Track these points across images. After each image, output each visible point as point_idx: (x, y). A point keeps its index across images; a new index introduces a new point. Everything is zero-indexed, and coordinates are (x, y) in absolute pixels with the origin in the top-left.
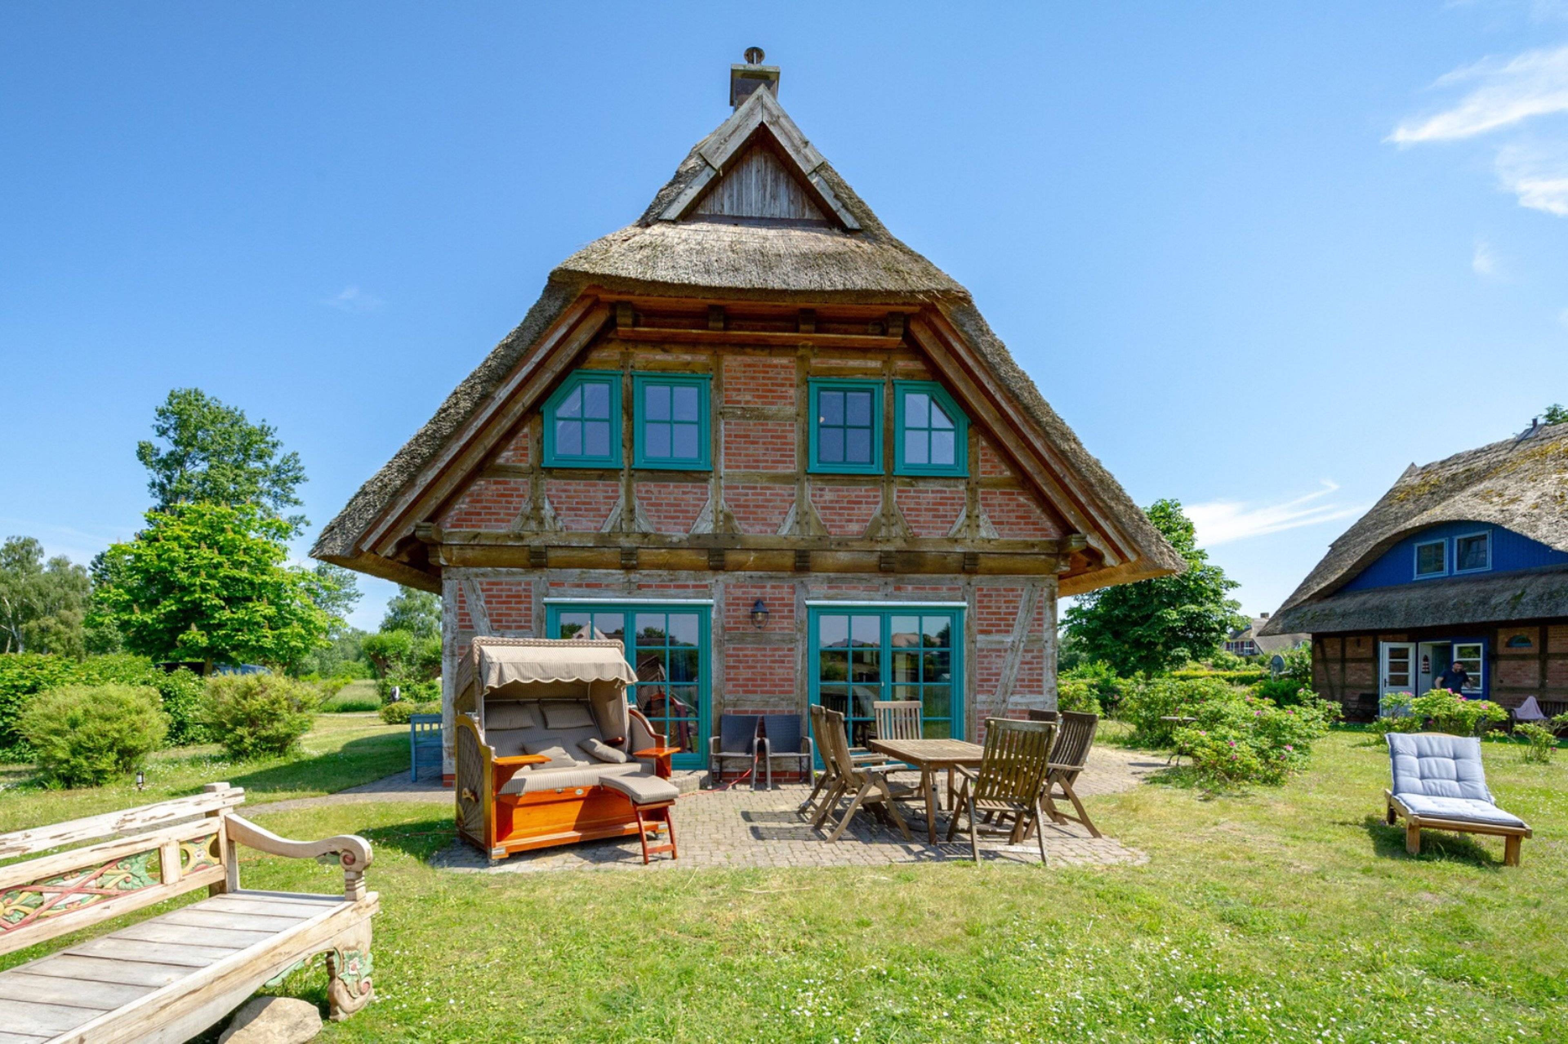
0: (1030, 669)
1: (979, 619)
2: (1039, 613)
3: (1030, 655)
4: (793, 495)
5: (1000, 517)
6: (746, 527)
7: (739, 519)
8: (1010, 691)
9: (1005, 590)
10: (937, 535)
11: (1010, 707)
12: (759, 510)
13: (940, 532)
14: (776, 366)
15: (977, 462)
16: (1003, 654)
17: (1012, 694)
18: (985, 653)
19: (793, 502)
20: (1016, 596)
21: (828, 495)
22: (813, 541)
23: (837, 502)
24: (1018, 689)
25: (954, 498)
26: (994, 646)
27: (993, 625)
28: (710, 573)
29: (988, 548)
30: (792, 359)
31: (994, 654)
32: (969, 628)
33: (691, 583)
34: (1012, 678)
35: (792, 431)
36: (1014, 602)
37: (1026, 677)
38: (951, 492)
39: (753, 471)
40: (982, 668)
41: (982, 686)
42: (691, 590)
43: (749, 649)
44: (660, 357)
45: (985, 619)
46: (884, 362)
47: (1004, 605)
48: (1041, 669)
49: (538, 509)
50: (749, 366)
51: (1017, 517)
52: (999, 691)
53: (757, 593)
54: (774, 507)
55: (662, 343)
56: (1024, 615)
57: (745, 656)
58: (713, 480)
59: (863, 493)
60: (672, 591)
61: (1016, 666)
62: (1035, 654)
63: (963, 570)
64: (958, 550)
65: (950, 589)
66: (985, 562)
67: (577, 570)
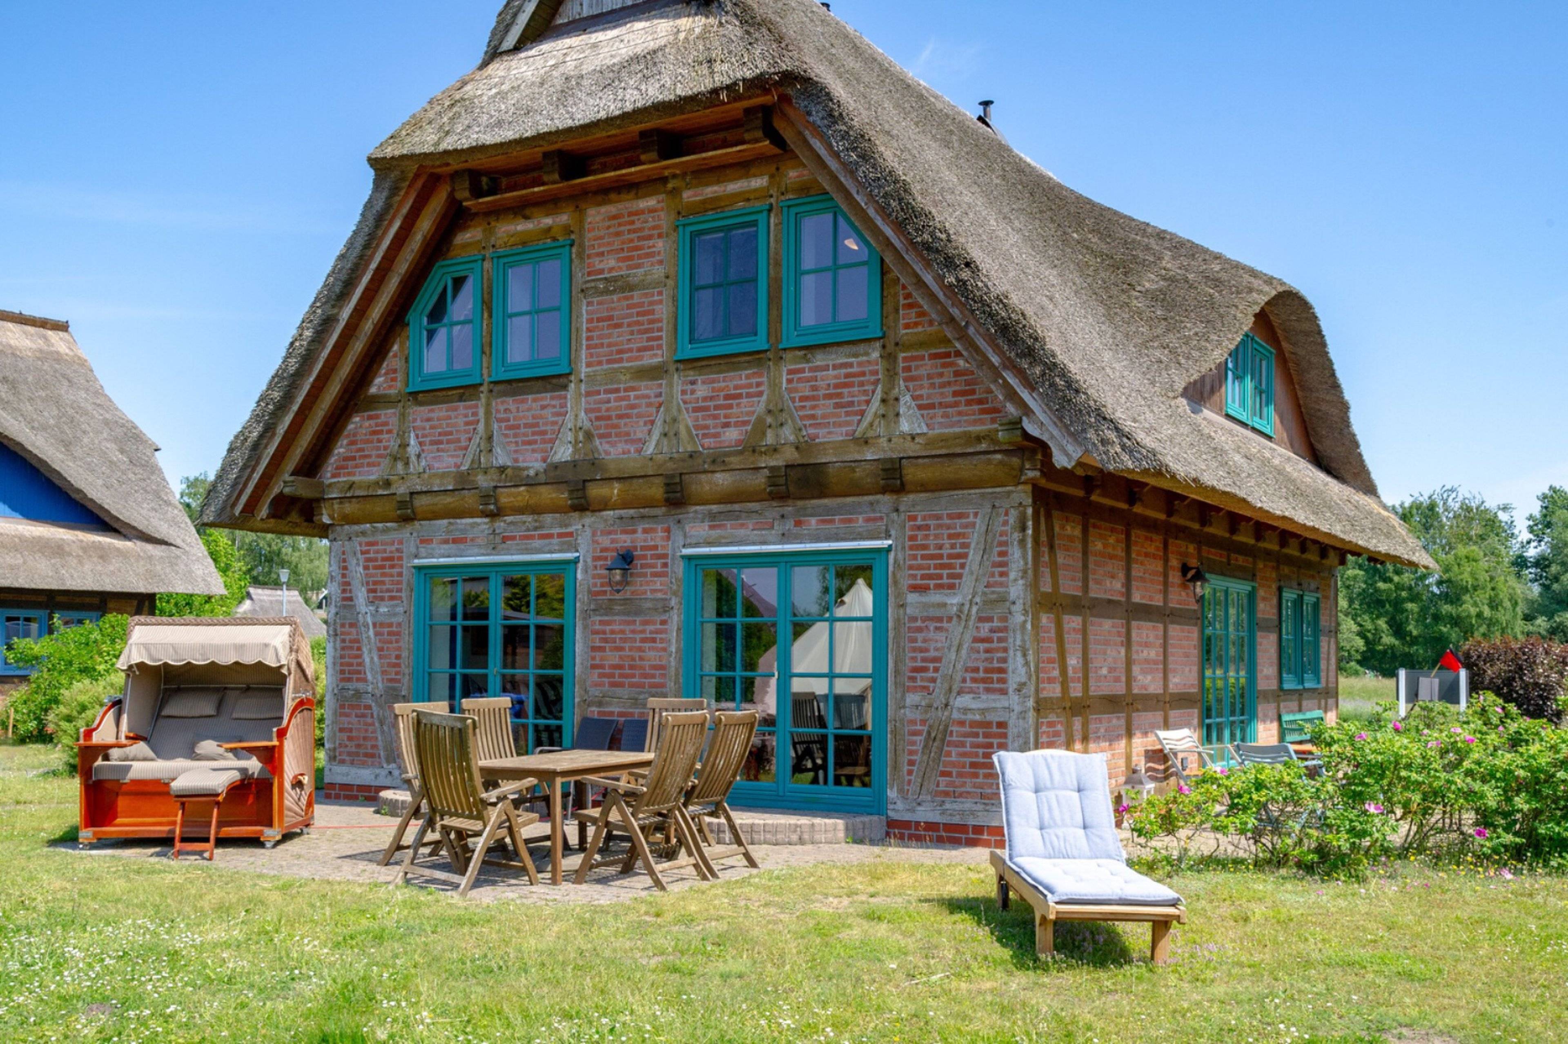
0: (987, 651)
1: (911, 567)
2: (1002, 554)
3: (987, 626)
4: (660, 395)
5: (929, 396)
6: (607, 447)
7: (601, 436)
8: (956, 687)
9: (950, 516)
10: (838, 435)
11: (956, 715)
12: (622, 422)
13: (844, 429)
14: (642, 212)
15: (897, 311)
16: (945, 625)
17: (959, 693)
18: (919, 624)
19: (660, 405)
20: (966, 526)
21: (702, 390)
22: (683, 460)
23: (711, 398)
24: (968, 684)
25: (863, 374)
26: (933, 613)
27: (930, 577)
28: (575, 515)
29: (913, 449)
30: (662, 197)
31: (932, 625)
32: (896, 583)
33: (556, 531)
34: (959, 666)
35: (661, 302)
36: (963, 535)
37: (982, 666)
38: (860, 364)
39: (616, 366)
40: (914, 650)
41: (913, 679)
42: (555, 541)
43: (617, 624)
44: (522, 226)
45: (919, 567)
46: (772, 176)
47: (947, 542)
48: (1005, 650)
49: (404, 446)
50: (614, 217)
51: (955, 394)
52: (939, 689)
53: (625, 541)
54: (639, 416)
55: (521, 209)
56: (978, 558)
57: (613, 632)
58: (572, 385)
59: (744, 382)
60: (537, 543)
61: (965, 646)
62: (996, 624)
63: (884, 491)
64: (869, 457)
65: (868, 520)
66: (911, 473)
67: (445, 522)
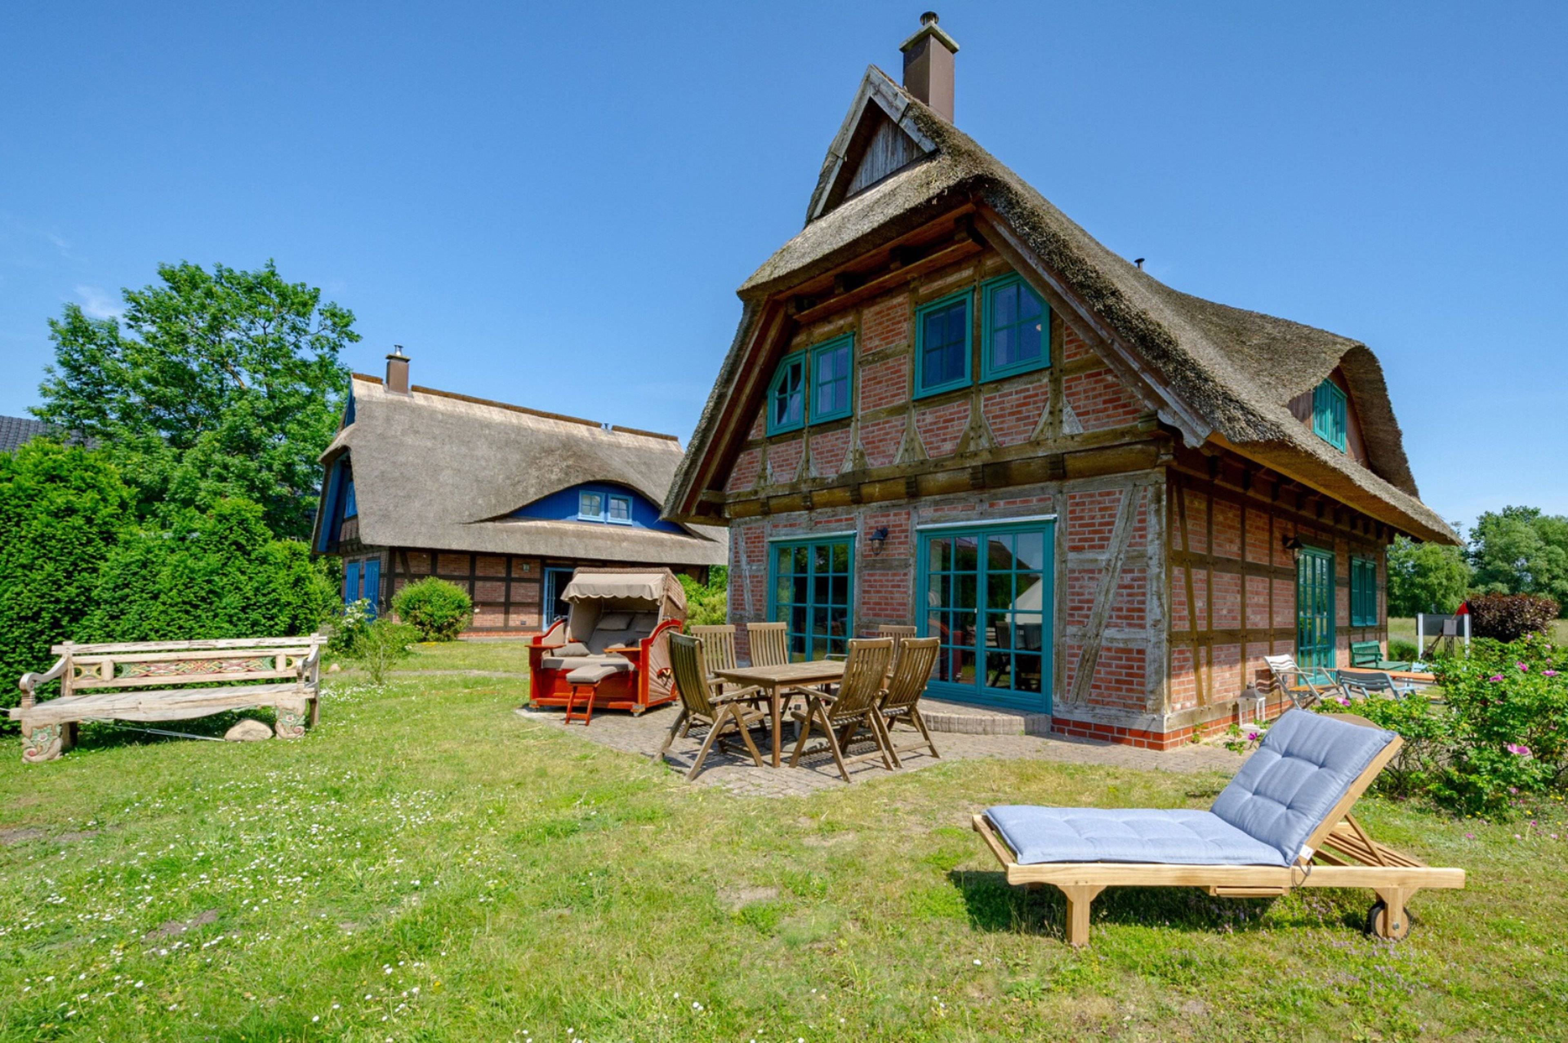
0: (1129, 595)
1: (1071, 533)
2: (1142, 521)
3: (1129, 576)
4: (903, 424)
5: (1085, 406)
6: (872, 461)
7: (870, 454)
8: (1104, 623)
9: (1101, 495)
10: (1019, 440)
11: (1104, 643)
12: (881, 444)
13: (1023, 436)
14: (895, 306)
15: (1061, 346)
16: (1096, 575)
17: (1107, 627)
18: (1076, 575)
19: (904, 431)
20: (1113, 501)
21: (929, 418)
22: (917, 466)
23: (935, 423)
24: (1114, 620)
25: (1036, 395)
26: (1087, 566)
27: (1085, 540)
28: (855, 506)
29: (1072, 446)
30: (906, 295)
31: (1086, 576)
32: (1060, 545)
33: (844, 517)
34: (1107, 607)
35: (904, 363)
36: (1111, 508)
37: (1125, 606)
38: (1034, 388)
39: (878, 408)
40: (1073, 594)
41: (1072, 615)
42: (844, 523)
43: (878, 575)
44: (827, 328)
45: (1077, 533)
46: (976, 267)
47: (1098, 514)
48: (1144, 594)
49: (764, 469)
50: (878, 313)
51: (1105, 402)
52: (1092, 622)
53: (883, 521)
54: (891, 439)
55: (826, 317)
56: (1123, 525)
57: (875, 581)
58: (853, 424)
59: (956, 409)
60: (834, 525)
61: (1112, 591)
62: (1136, 574)
63: (1052, 478)
64: (1040, 455)
65: (1040, 500)
66: (1072, 464)
67: (785, 514)
